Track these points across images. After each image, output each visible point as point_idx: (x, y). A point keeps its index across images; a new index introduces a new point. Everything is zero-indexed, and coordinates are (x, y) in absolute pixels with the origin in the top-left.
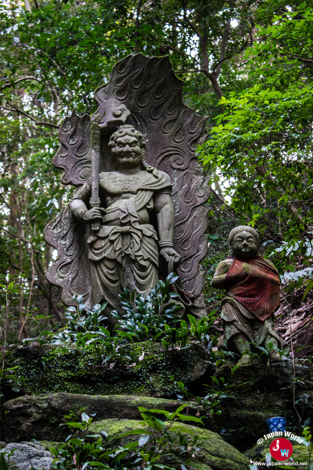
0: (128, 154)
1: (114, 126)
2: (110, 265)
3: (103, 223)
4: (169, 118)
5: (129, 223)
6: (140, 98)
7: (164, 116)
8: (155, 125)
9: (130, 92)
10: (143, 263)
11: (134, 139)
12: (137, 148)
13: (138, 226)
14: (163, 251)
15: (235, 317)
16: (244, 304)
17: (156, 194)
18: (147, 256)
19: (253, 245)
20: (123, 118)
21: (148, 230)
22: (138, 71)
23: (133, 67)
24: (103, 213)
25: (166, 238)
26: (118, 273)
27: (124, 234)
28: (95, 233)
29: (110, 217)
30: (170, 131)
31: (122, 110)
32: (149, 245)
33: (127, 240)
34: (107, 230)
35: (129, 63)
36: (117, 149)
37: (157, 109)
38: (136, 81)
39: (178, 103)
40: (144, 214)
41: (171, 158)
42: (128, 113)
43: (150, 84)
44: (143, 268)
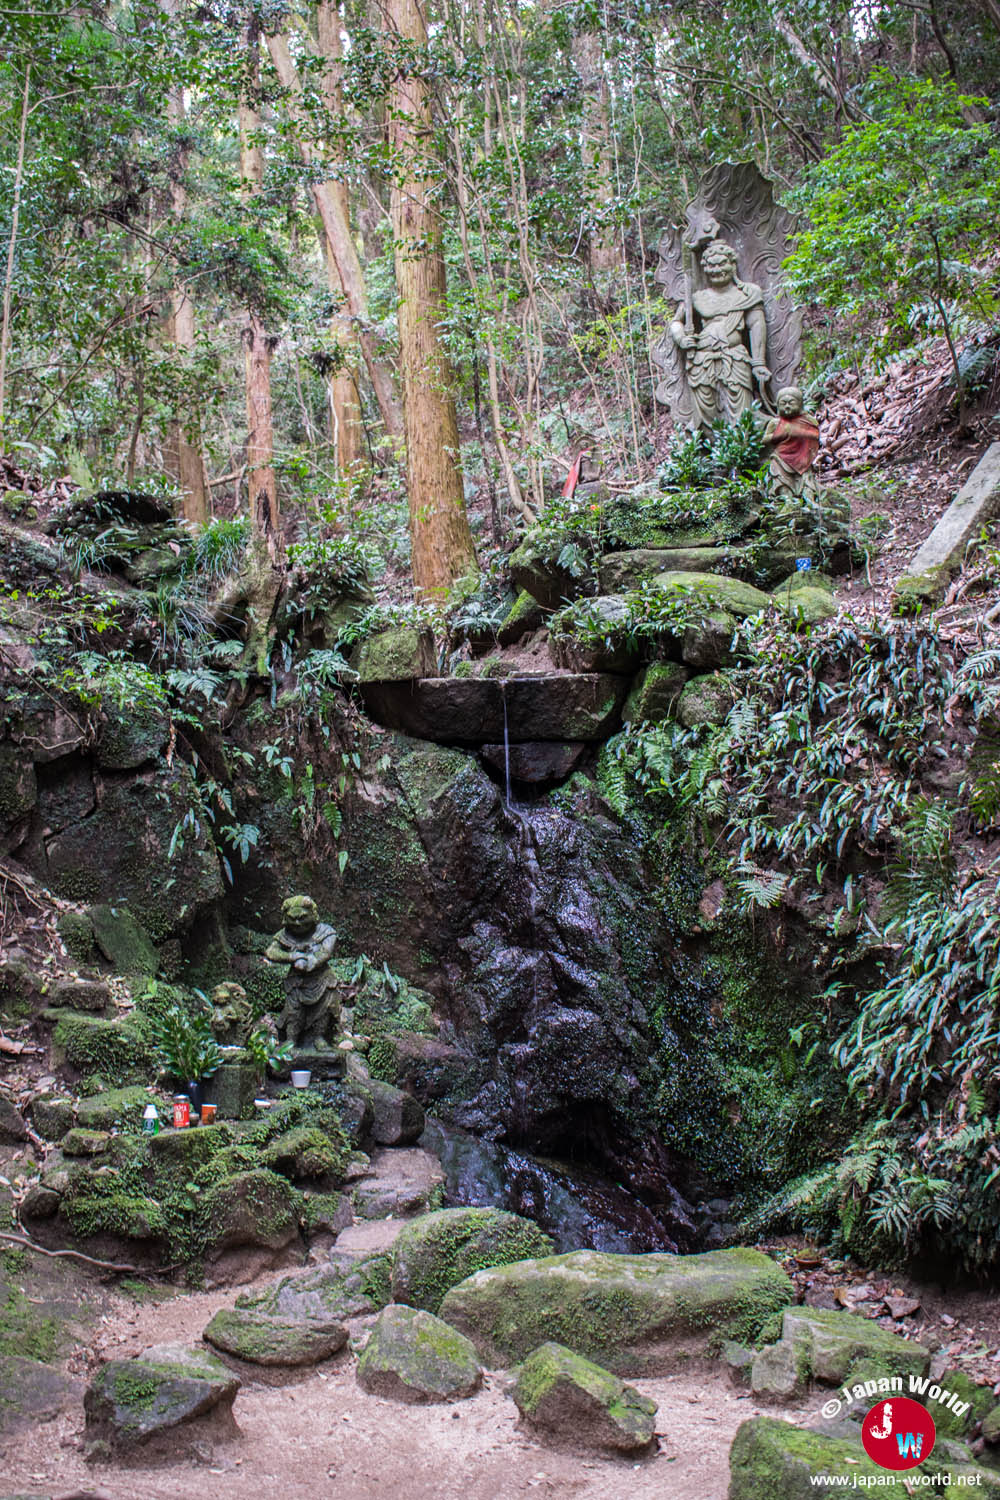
0: (718, 274)
1: (704, 245)
2: (706, 391)
3: (696, 350)
4: (762, 220)
5: (720, 349)
6: (731, 204)
7: (756, 218)
8: (748, 228)
9: (720, 202)
10: (734, 388)
11: (724, 257)
12: (727, 266)
13: (728, 351)
14: (755, 370)
15: (779, 472)
16: (786, 461)
17: (746, 312)
18: (737, 381)
19: (796, 407)
20: (713, 234)
21: (739, 352)
22: (725, 179)
23: (720, 176)
24: (697, 340)
25: (758, 358)
26: (713, 398)
27: (716, 360)
28: (692, 360)
29: (702, 344)
30: (763, 234)
31: (712, 225)
32: (740, 369)
33: (719, 365)
34: (701, 356)
35: (715, 173)
36: (708, 269)
37: (748, 213)
38: (725, 190)
39: (769, 203)
40: (736, 337)
41: (767, 263)
42: (717, 227)
43: (739, 189)
44: (734, 393)
